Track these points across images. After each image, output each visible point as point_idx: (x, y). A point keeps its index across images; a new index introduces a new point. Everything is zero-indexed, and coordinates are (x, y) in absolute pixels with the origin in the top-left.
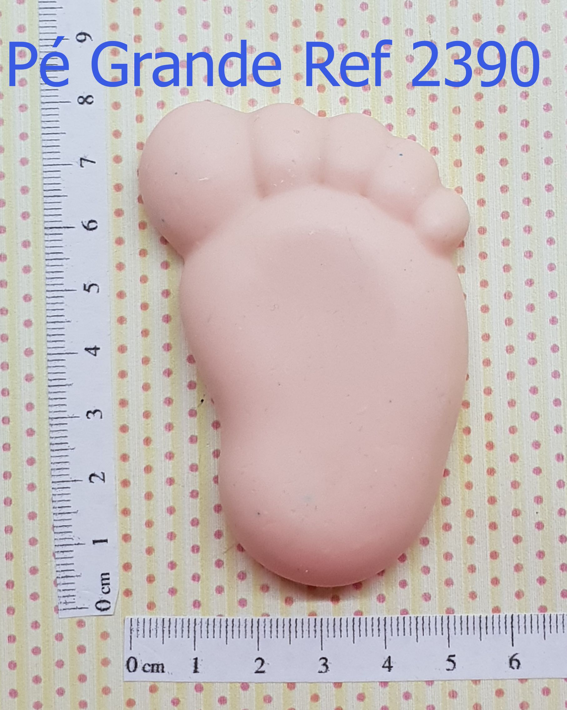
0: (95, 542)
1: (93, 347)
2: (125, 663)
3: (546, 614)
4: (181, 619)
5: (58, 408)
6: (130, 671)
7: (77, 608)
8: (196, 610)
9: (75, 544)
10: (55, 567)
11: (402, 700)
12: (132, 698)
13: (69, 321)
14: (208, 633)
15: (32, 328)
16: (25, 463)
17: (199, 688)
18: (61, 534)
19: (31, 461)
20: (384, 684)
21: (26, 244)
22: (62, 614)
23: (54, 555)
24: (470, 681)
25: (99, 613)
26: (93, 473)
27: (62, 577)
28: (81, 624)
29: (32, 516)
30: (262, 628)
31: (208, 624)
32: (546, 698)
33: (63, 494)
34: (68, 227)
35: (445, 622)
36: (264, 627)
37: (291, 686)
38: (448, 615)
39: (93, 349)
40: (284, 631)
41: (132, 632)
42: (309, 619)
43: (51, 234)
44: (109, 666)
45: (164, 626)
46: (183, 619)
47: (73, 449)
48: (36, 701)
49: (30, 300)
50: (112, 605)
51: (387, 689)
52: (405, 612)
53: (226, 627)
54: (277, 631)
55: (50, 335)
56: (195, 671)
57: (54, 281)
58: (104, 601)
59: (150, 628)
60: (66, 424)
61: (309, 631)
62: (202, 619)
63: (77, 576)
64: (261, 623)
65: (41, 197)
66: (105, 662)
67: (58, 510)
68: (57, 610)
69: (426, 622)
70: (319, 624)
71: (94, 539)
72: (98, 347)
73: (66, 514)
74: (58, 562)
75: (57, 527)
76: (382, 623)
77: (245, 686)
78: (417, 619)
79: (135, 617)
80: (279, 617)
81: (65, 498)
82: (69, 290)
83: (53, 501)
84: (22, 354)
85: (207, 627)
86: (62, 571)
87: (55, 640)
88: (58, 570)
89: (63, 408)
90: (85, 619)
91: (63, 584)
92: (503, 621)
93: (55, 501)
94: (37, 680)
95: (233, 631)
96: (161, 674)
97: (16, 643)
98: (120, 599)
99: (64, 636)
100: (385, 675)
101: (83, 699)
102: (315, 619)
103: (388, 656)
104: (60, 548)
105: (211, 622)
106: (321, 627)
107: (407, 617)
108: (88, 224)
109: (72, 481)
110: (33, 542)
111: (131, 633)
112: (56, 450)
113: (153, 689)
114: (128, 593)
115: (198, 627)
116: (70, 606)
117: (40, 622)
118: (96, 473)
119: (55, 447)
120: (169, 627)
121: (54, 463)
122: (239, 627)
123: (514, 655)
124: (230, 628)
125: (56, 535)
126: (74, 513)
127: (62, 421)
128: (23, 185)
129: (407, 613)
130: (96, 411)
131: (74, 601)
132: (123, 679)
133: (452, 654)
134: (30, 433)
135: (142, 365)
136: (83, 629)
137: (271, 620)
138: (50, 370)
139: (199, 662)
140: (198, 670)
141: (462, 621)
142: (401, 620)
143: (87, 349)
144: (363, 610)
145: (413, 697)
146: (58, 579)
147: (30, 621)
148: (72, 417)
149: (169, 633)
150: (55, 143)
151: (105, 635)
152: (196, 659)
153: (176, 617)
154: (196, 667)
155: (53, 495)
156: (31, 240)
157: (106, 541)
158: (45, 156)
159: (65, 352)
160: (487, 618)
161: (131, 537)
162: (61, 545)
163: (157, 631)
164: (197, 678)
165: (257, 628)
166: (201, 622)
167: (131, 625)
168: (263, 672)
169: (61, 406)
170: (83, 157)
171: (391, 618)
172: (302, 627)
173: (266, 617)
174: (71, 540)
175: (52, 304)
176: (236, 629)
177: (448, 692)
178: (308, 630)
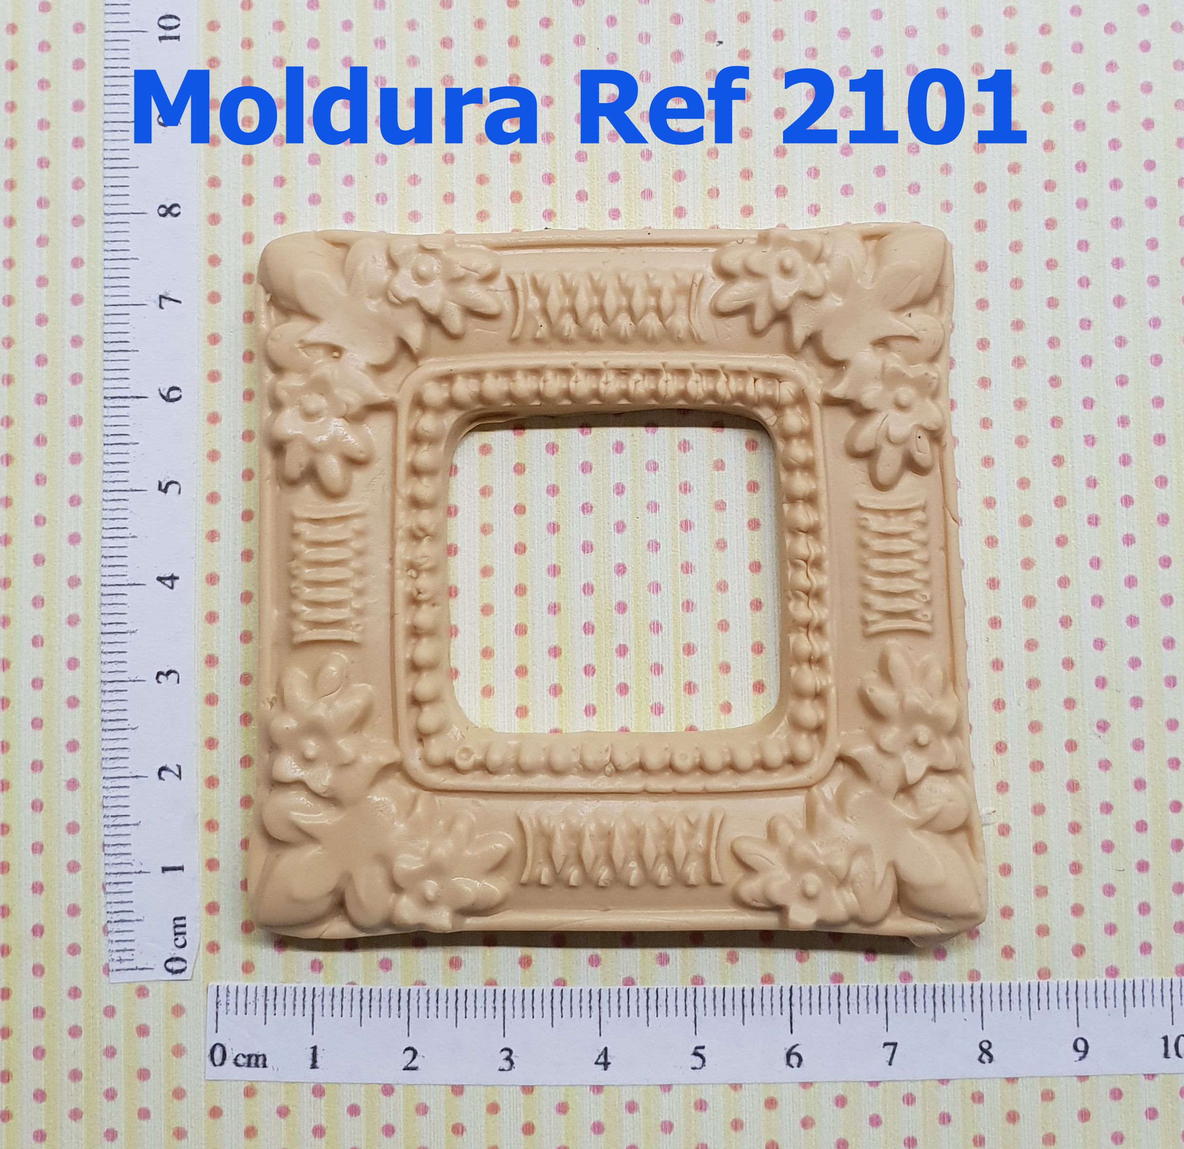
0: (165, 869)
1: (167, 576)
2: (208, 1052)
3: (842, 985)
4: (293, 988)
5: (114, 667)
6: (215, 1065)
7: (137, 969)
8: (316, 975)
9: (136, 873)
10: (105, 906)
11: (625, 1114)
12: (218, 1104)
13: (134, 537)
14: (333, 1009)
15: (81, 546)
16: (63, 748)
17: (318, 1091)
18: (114, 857)
19: (73, 746)
20: (598, 1089)
21: (76, 421)
22: (114, 977)
23: (104, 888)
24: (727, 1086)
25: (169, 976)
26: (164, 765)
27: (115, 922)
28: (142, 992)
29: (73, 828)
30: (413, 1002)
31: (333, 996)
32: (840, 1112)
33: (118, 796)
34: (138, 397)
35: (690, 998)
36: (418, 1001)
37: (458, 1090)
38: (694, 986)
39: (168, 578)
40: (447, 1008)
41: (219, 1005)
42: (485, 990)
43: (112, 407)
44: (184, 1057)
45: (268, 998)
46: (295, 988)
47: (135, 729)
48: (73, 1108)
49: (79, 503)
50: (189, 966)
51: (602, 1096)
52: (629, 981)
53: (361, 1001)
54: (437, 1007)
55: (105, 557)
56: (314, 1066)
57: (115, 477)
58: (177, 959)
59: (246, 1000)
60: (126, 691)
61: (485, 1008)
62: (323, 988)
63: (138, 920)
64: (413, 995)
65: (101, 351)
66: (178, 1051)
67: (110, 821)
68: (107, 970)
69: (662, 996)
70: (499, 998)
71: (163, 866)
72: (175, 575)
73: (123, 827)
74: (110, 898)
75: (109, 845)
76: (595, 997)
77: (388, 1090)
78: (648, 992)
79: (223, 984)
80: (440, 986)
81: (121, 801)
82: (136, 490)
83: (104, 807)
84: (65, 584)
85: (332, 1000)
86: (115, 912)
87: (103, 1016)
88: (109, 910)
89: (121, 667)
90: (149, 986)
91: (116, 932)
92: (777, 995)
93: (107, 807)
94: (75, 1075)
95: (370, 1006)
96: (261, 1069)
97: (45, 1019)
98: (201, 956)
99: (117, 1011)
100: (599, 1075)
101: (145, 1105)
102: (495, 991)
103: (604, 1047)
104: (113, 879)
105: (338, 993)
106: (504, 1001)
107: (633, 989)
108: (168, 393)
109: (133, 777)
110: (73, 867)
111: (217, 1007)
112: (110, 730)
113: (250, 1092)
114: (213, 947)
115: (318, 1000)
116: (126, 965)
117: (81, 987)
118: (168, 766)
119: (109, 725)
120: (275, 999)
121: (106, 749)
122: (380, 1001)
123: (794, 1047)
124: (366, 1002)
125: (107, 857)
126: (134, 825)
127: (119, 686)
128: (75, 334)
129: (633, 983)
130: (169, 672)
131: (131, 957)
132: (205, 1077)
133: (702, 1045)
134: (73, 702)
135: (240, 603)
136: (144, 1000)
137: (428, 991)
138: (105, 609)
139: (318, 1051)
140: (318, 1064)
141: (715, 996)
142: (624, 994)
143: (160, 579)
144: (568, 979)
145: (641, 1110)
146: (109, 924)
147: (66, 988)
148: (134, 681)
149: (275, 1009)
150: (123, 273)
151: (178, 1011)
152: (315, 1048)
153: (286, 985)
154: (314, 1060)
155: (104, 797)
156: (82, 415)
157: (181, 868)
158: (107, 291)
159: (126, 583)
160: (753, 991)
161: (218, 864)
162: (114, 874)
163: (256, 1004)
164: (316, 1076)
165: (407, 1003)
166: (323, 993)
167: (218, 996)
168: (415, 1069)
169: (119, 664)
170: (162, 293)
171: (609, 990)
172: (475, 1002)
173: (421, 987)
174: (129, 866)
175: (111, 510)
176: (375, 1004)
177: (693, 1101)
178: (483, 1006)
